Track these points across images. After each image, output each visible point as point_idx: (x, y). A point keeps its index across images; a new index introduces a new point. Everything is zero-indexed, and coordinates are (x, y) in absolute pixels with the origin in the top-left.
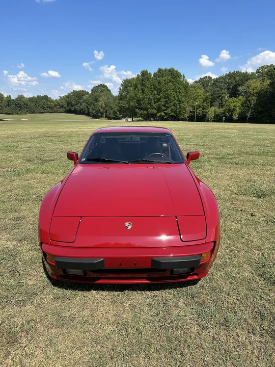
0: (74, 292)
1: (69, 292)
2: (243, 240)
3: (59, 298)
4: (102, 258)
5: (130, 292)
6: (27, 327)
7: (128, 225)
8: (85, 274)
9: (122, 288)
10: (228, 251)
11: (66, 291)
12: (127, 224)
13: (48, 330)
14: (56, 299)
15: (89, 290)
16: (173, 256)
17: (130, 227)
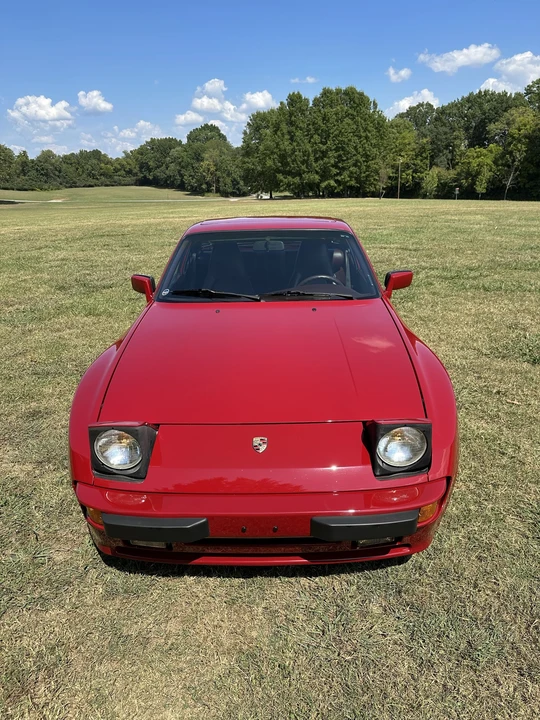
0: (148, 579)
1: (136, 579)
3: (117, 593)
4: (202, 517)
5: (266, 580)
6: (50, 659)
7: (260, 444)
8: (169, 547)
9: (248, 572)
11: (132, 578)
12: (256, 441)
13: (93, 667)
14: (110, 594)
15: (179, 572)
16: (354, 514)
17: (263, 448)
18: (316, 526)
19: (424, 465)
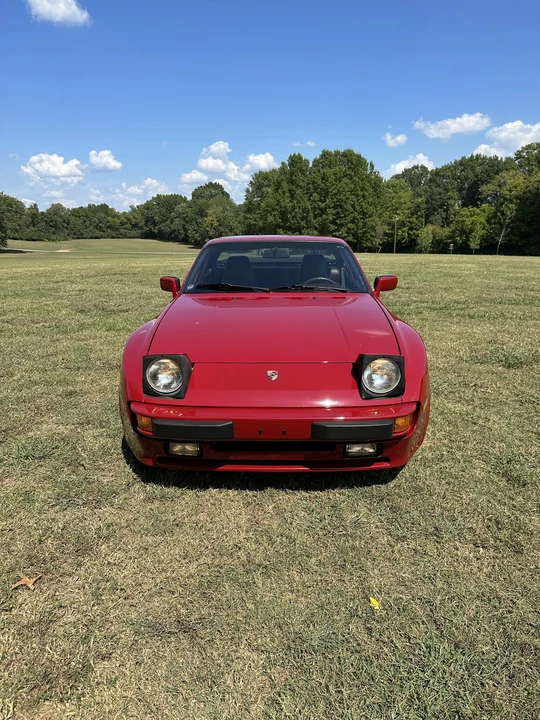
0: (179, 491)
1: (170, 491)
2: (475, 428)
3: (155, 498)
4: (230, 420)
5: (275, 491)
6: (105, 532)
7: (273, 375)
8: (202, 454)
10: (446, 441)
11: (166, 490)
12: (270, 373)
13: (141, 537)
14: (150, 499)
15: (205, 487)
16: (343, 420)
17: (274, 378)
18: (316, 429)
19: (398, 392)
